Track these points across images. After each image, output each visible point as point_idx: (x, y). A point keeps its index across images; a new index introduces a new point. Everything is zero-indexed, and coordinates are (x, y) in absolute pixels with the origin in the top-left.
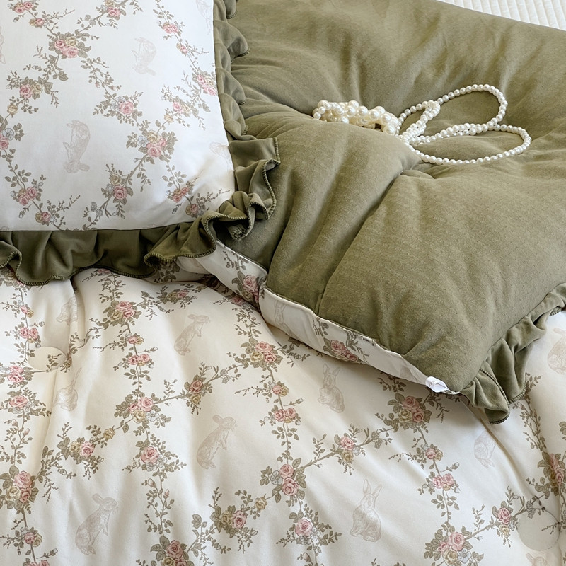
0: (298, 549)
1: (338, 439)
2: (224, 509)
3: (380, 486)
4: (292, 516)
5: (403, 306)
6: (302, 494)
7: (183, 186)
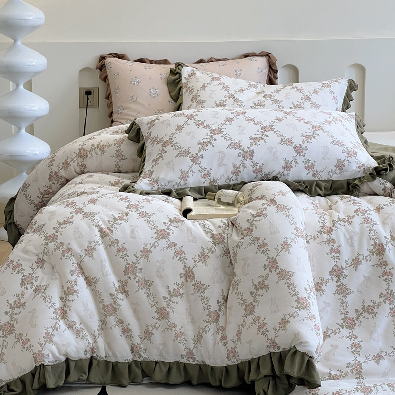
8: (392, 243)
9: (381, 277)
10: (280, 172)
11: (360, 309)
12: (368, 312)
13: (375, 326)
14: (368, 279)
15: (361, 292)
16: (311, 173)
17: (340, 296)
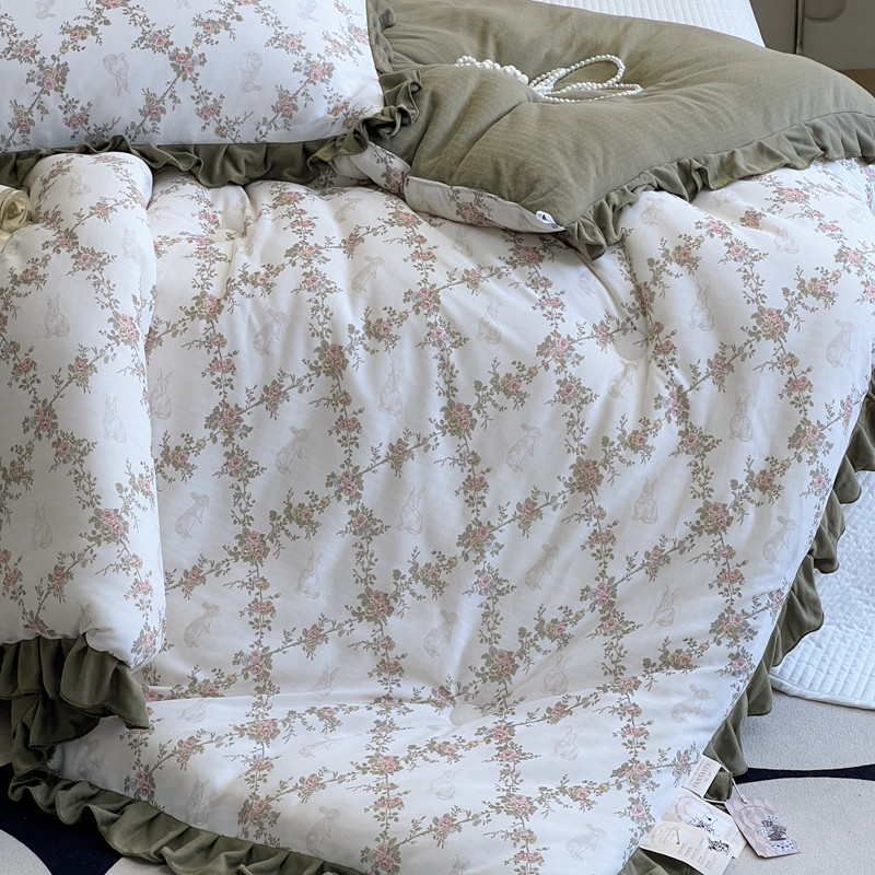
0: (434, 351)
1: (467, 271)
2: (373, 322)
3: (501, 304)
4: (429, 324)
5: (519, 169)
6: (437, 309)
7: (340, 105)
8: (366, 341)
9: (334, 432)
10: (133, 125)
11: (280, 512)
12: (298, 521)
13: (310, 559)
14: (302, 436)
15: (286, 469)
16: (214, 125)
17: (233, 480)
